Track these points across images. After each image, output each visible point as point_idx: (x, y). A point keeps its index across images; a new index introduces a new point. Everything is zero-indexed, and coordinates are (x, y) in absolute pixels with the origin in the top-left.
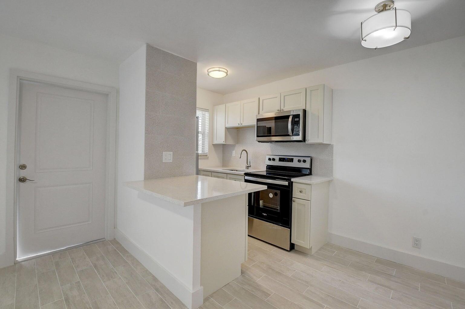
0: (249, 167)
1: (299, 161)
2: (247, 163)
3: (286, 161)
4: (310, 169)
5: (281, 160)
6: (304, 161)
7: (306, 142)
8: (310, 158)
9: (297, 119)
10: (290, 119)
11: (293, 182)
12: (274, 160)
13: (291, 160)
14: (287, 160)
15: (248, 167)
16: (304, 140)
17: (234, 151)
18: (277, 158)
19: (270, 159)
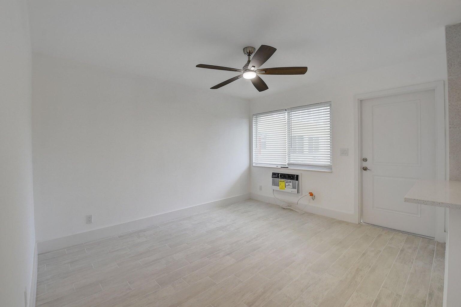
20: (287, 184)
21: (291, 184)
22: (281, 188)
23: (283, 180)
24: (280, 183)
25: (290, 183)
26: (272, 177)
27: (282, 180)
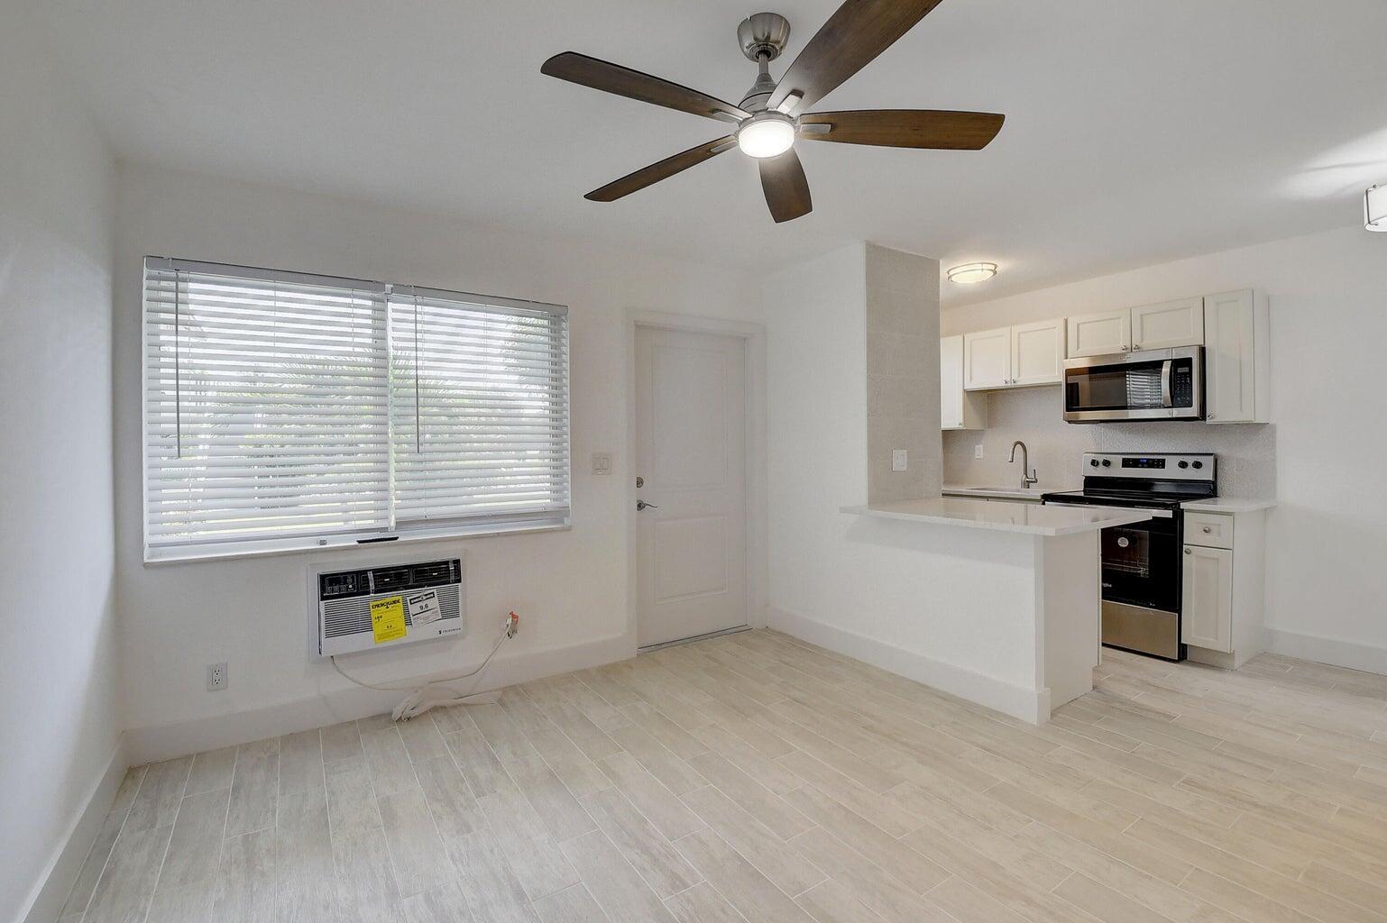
0: (1032, 482)
1: (1183, 465)
2: (1026, 473)
3: (1143, 467)
4: (1214, 483)
5: (1126, 463)
6: (1198, 465)
7: (1208, 421)
8: (1212, 457)
9: (1186, 370)
10: (1166, 369)
11: (1183, 510)
12: (1107, 463)
13: (1160, 464)
14: (1145, 463)
15: (1027, 484)
16: (1203, 415)
17: (981, 446)
18: (1117, 460)
19: (1094, 463)
20: (414, 609)
21: (434, 603)
22: (381, 637)
23: (390, 596)
24: (375, 613)
25: (432, 598)
26: (323, 598)
27: (382, 598)
